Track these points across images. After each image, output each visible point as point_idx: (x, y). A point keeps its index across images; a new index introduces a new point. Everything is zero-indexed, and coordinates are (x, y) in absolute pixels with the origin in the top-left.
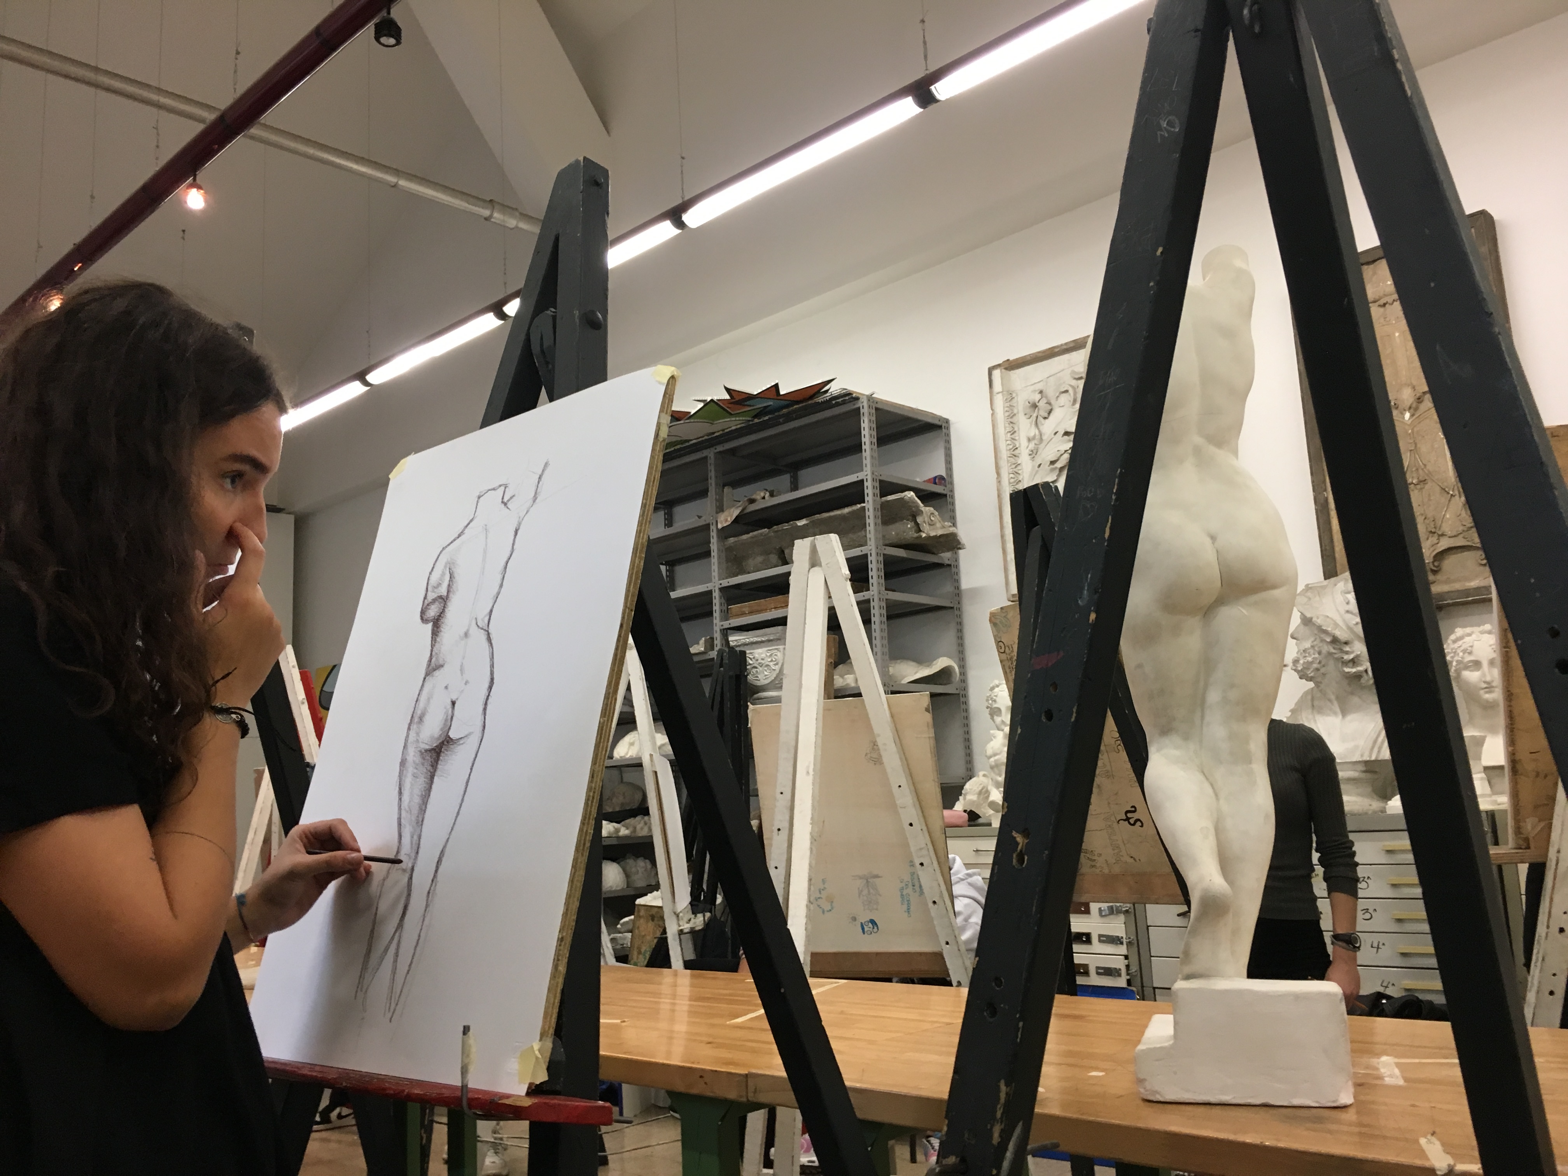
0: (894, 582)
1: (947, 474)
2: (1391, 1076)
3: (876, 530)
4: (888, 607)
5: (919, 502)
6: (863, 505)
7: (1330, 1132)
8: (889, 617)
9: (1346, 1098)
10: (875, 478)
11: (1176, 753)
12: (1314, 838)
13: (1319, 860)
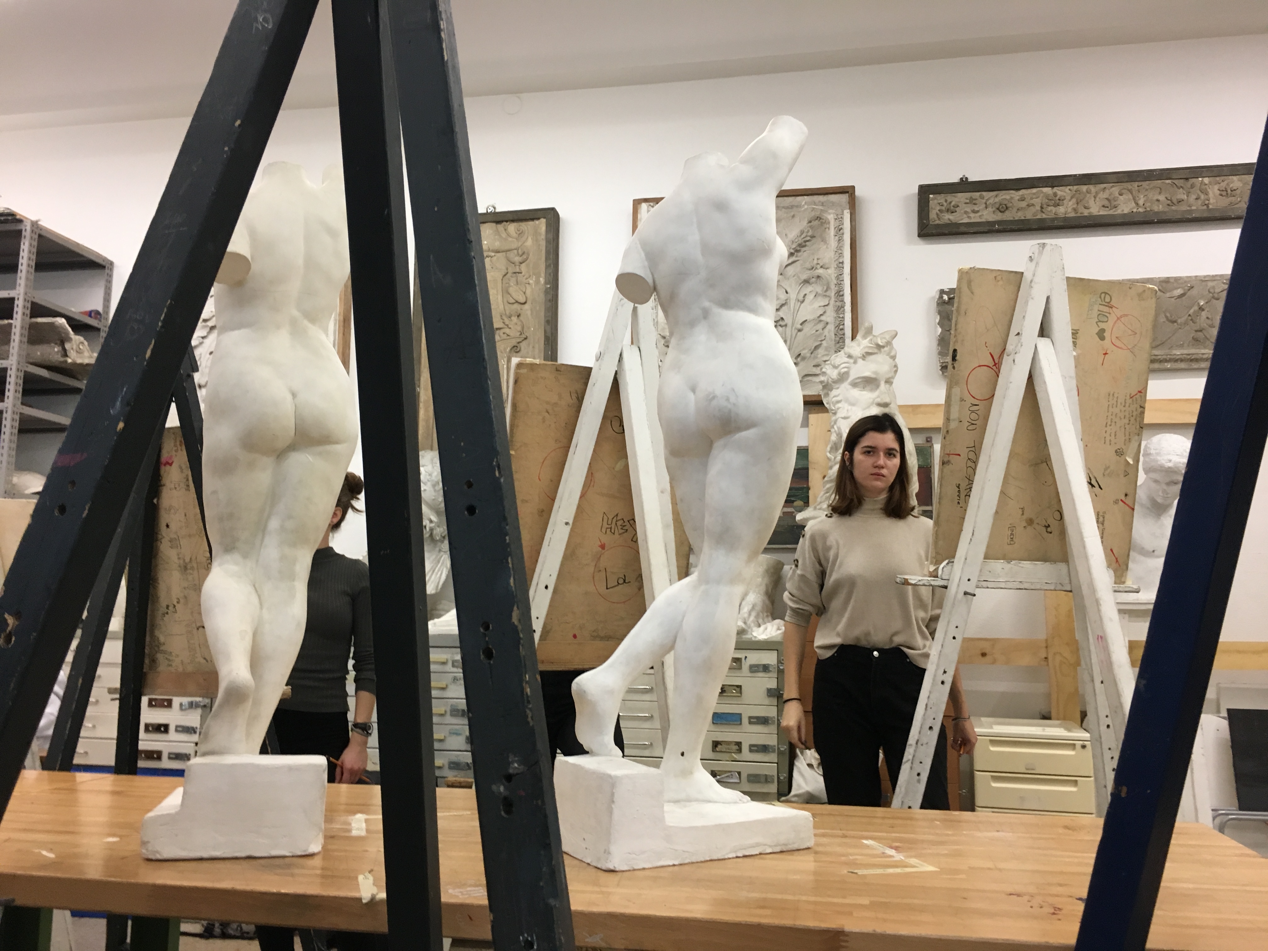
0: (32, 399)
1: (104, 311)
2: (358, 829)
3: (20, 347)
4: (21, 421)
5: (70, 329)
6: (10, 321)
7: (292, 875)
8: (21, 431)
9: (315, 848)
10: (27, 299)
11: (233, 568)
12: (352, 649)
13: (354, 666)
